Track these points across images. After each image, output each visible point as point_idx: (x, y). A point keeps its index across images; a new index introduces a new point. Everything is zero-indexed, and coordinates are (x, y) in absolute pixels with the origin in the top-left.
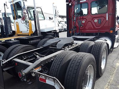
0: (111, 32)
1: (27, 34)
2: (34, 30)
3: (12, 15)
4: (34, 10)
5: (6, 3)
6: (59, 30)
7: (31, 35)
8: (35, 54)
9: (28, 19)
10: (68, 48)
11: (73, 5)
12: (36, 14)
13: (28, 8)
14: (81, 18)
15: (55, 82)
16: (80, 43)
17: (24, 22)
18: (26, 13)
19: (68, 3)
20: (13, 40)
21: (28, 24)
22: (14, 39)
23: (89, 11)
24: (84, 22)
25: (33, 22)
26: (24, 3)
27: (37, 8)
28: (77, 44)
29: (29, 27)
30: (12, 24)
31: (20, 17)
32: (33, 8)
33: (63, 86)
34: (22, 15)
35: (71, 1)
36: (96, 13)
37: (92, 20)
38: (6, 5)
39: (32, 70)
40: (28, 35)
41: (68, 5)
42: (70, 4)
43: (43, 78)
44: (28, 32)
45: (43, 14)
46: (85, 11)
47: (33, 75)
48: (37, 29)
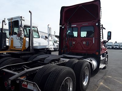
0: (97, 53)
1: (20, 49)
2: (27, 46)
3: (8, 31)
4: (30, 28)
5: (5, 19)
6: (54, 48)
7: (23, 51)
8: (23, 66)
9: (23, 36)
10: (54, 63)
11: (66, 28)
12: (31, 33)
13: (25, 26)
14: (72, 39)
15: (34, 87)
16: (67, 60)
17: (19, 38)
18: (22, 30)
19: (61, 26)
20: (5, 53)
21: (22, 40)
22: (7, 53)
23: (79, 34)
24: (74, 43)
25: (27, 39)
26: (21, 22)
27: (33, 27)
28: (64, 61)
29: (22, 44)
30: (7, 39)
31: (15, 33)
32: (29, 27)
33: (40, 90)
34: (18, 32)
35: (64, 25)
36: (85, 37)
37: (81, 42)
38: (5, 22)
39: (18, 77)
40: (21, 51)
41: (61, 28)
42: (63, 27)
43: (26, 83)
44: (21, 48)
45: (38, 33)
46: (75, 34)
47: (18, 82)
48: (31, 45)
